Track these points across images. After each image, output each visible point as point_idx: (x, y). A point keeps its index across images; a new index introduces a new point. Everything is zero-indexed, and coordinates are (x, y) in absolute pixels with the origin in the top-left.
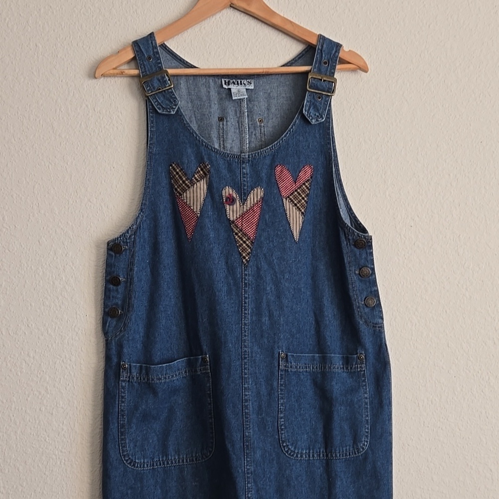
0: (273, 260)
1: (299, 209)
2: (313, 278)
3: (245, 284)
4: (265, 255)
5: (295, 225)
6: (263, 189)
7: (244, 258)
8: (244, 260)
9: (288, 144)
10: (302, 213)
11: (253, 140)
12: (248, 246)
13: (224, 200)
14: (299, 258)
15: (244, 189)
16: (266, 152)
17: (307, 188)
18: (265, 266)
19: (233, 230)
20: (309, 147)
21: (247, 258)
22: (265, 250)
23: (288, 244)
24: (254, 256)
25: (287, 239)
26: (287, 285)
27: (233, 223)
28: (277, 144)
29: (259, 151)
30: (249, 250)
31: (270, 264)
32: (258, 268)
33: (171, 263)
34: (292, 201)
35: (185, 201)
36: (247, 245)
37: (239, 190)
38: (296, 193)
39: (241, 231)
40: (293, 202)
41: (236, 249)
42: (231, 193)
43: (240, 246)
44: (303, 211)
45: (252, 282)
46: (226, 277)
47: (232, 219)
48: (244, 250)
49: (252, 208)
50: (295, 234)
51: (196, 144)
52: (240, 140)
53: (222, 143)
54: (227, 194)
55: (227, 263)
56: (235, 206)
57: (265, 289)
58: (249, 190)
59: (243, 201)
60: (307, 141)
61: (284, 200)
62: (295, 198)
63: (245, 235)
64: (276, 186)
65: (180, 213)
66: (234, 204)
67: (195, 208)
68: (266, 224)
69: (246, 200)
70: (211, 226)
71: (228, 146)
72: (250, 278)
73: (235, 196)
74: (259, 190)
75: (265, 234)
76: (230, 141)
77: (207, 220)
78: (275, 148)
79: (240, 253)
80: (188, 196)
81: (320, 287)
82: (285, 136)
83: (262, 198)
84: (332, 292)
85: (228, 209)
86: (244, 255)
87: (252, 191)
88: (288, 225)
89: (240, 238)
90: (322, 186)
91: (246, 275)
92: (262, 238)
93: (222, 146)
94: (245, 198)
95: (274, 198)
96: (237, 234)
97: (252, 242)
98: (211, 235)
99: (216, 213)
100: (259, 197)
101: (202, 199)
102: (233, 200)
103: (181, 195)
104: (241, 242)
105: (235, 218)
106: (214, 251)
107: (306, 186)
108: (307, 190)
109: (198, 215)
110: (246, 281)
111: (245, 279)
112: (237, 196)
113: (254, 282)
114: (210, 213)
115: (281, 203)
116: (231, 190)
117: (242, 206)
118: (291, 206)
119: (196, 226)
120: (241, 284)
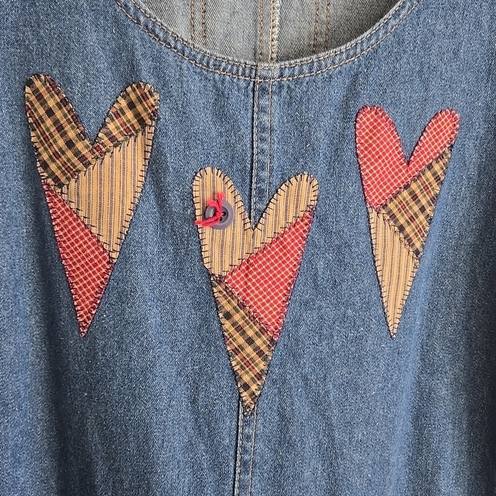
0: (327, 393)
1: (410, 241)
2: (416, 418)
3: (244, 464)
4: (305, 379)
5: (393, 286)
6: (315, 182)
7: (246, 387)
8: (245, 395)
9: (400, 43)
10: (417, 252)
11: (292, 14)
12: (260, 353)
13: (198, 213)
14: (395, 377)
15: (260, 180)
16: (333, 63)
17: (437, 179)
18: (302, 408)
19: (217, 302)
20: (456, 53)
21: (254, 387)
22: (307, 363)
23: (370, 344)
24: (274, 382)
25: (368, 330)
26: (357, 457)
27: (220, 282)
28: (369, 39)
29: (314, 57)
30: (262, 365)
31: (318, 404)
32: (282, 417)
33: (27, 386)
34: (393, 217)
35: (73, 206)
36: (257, 349)
37: (243, 180)
38: (405, 193)
39: (243, 306)
40: (396, 221)
41: (224, 360)
42: (219, 189)
43: (236, 351)
44: (418, 245)
45: (262, 457)
46: (190, 446)
47: (216, 271)
48: (248, 363)
49: (278, 239)
50: (390, 314)
51: (116, 20)
52: (255, 13)
53: (198, 16)
54: (208, 195)
55: (194, 402)
56: (229, 231)
57: (297, 477)
58: (276, 181)
59: (256, 216)
60: (454, 34)
61: (373, 215)
62: (403, 208)
63: (253, 318)
64: (354, 175)
65: (57, 244)
66: (226, 226)
67: (104, 232)
68: (316, 286)
69: (261, 213)
70: (152, 290)
71: (218, 28)
72: (260, 445)
73: (229, 199)
74: (304, 184)
75: (310, 317)
76: (225, 15)
77: (141, 273)
78: (362, 50)
79: (235, 373)
80: (83, 192)
81: (434, 446)
82: (396, 15)
83: (312, 211)
84: (460, 452)
85: (206, 241)
86: (246, 378)
87: (283, 187)
88: (375, 290)
89: (239, 329)
90: (473, 171)
91: (248, 438)
92: (303, 328)
93: (199, 28)
94: (261, 206)
95: (346, 210)
96: (228, 316)
97: (272, 340)
98: (151, 321)
99: (170, 248)
100: (303, 207)
101: (128, 205)
102: (225, 214)
103: (61, 185)
104: (241, 341)
105: (227, 267)
106: (157, 370)
107: (434, 174)
108: (435, 185)
109: (114, 255)
110: (247, 457)
111: (245, 451)
112: (239, 198)
113: (268, 455)
114: (152, 249)
115: (363, 226)
116: (219, 180)
117: (250, 232)
118: (389, 233)
119: (105, 289)
120: (232, 464)
